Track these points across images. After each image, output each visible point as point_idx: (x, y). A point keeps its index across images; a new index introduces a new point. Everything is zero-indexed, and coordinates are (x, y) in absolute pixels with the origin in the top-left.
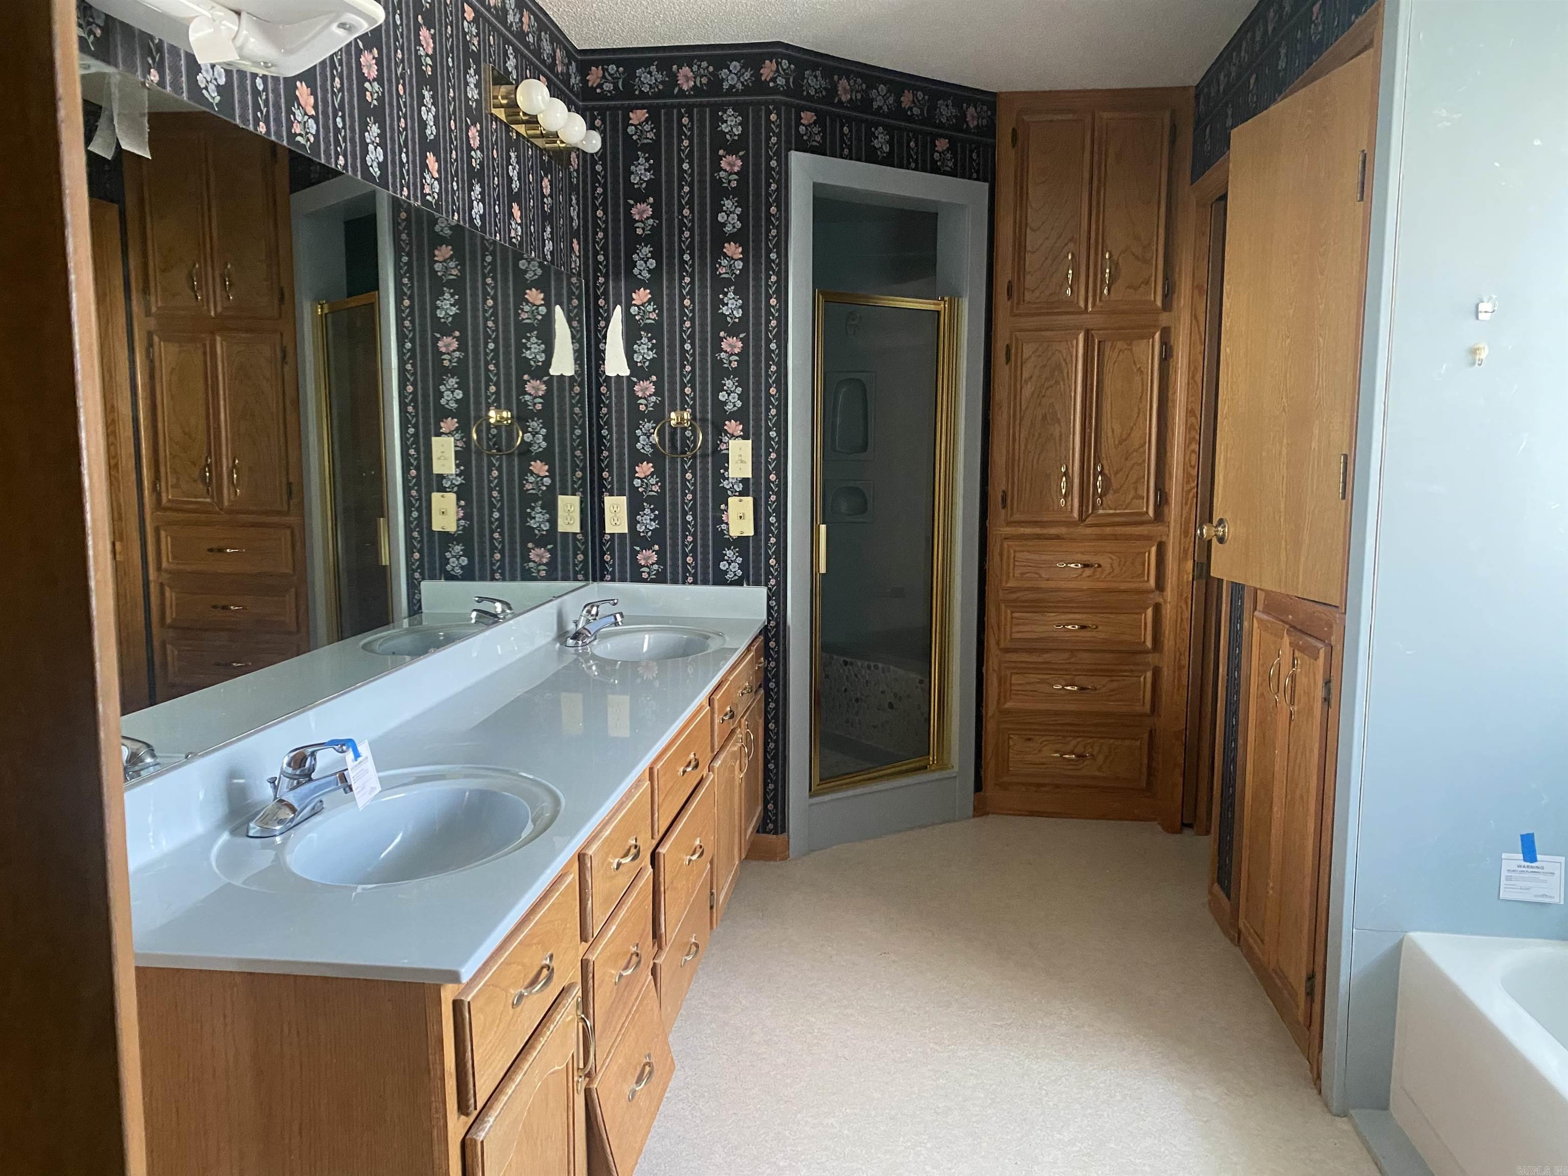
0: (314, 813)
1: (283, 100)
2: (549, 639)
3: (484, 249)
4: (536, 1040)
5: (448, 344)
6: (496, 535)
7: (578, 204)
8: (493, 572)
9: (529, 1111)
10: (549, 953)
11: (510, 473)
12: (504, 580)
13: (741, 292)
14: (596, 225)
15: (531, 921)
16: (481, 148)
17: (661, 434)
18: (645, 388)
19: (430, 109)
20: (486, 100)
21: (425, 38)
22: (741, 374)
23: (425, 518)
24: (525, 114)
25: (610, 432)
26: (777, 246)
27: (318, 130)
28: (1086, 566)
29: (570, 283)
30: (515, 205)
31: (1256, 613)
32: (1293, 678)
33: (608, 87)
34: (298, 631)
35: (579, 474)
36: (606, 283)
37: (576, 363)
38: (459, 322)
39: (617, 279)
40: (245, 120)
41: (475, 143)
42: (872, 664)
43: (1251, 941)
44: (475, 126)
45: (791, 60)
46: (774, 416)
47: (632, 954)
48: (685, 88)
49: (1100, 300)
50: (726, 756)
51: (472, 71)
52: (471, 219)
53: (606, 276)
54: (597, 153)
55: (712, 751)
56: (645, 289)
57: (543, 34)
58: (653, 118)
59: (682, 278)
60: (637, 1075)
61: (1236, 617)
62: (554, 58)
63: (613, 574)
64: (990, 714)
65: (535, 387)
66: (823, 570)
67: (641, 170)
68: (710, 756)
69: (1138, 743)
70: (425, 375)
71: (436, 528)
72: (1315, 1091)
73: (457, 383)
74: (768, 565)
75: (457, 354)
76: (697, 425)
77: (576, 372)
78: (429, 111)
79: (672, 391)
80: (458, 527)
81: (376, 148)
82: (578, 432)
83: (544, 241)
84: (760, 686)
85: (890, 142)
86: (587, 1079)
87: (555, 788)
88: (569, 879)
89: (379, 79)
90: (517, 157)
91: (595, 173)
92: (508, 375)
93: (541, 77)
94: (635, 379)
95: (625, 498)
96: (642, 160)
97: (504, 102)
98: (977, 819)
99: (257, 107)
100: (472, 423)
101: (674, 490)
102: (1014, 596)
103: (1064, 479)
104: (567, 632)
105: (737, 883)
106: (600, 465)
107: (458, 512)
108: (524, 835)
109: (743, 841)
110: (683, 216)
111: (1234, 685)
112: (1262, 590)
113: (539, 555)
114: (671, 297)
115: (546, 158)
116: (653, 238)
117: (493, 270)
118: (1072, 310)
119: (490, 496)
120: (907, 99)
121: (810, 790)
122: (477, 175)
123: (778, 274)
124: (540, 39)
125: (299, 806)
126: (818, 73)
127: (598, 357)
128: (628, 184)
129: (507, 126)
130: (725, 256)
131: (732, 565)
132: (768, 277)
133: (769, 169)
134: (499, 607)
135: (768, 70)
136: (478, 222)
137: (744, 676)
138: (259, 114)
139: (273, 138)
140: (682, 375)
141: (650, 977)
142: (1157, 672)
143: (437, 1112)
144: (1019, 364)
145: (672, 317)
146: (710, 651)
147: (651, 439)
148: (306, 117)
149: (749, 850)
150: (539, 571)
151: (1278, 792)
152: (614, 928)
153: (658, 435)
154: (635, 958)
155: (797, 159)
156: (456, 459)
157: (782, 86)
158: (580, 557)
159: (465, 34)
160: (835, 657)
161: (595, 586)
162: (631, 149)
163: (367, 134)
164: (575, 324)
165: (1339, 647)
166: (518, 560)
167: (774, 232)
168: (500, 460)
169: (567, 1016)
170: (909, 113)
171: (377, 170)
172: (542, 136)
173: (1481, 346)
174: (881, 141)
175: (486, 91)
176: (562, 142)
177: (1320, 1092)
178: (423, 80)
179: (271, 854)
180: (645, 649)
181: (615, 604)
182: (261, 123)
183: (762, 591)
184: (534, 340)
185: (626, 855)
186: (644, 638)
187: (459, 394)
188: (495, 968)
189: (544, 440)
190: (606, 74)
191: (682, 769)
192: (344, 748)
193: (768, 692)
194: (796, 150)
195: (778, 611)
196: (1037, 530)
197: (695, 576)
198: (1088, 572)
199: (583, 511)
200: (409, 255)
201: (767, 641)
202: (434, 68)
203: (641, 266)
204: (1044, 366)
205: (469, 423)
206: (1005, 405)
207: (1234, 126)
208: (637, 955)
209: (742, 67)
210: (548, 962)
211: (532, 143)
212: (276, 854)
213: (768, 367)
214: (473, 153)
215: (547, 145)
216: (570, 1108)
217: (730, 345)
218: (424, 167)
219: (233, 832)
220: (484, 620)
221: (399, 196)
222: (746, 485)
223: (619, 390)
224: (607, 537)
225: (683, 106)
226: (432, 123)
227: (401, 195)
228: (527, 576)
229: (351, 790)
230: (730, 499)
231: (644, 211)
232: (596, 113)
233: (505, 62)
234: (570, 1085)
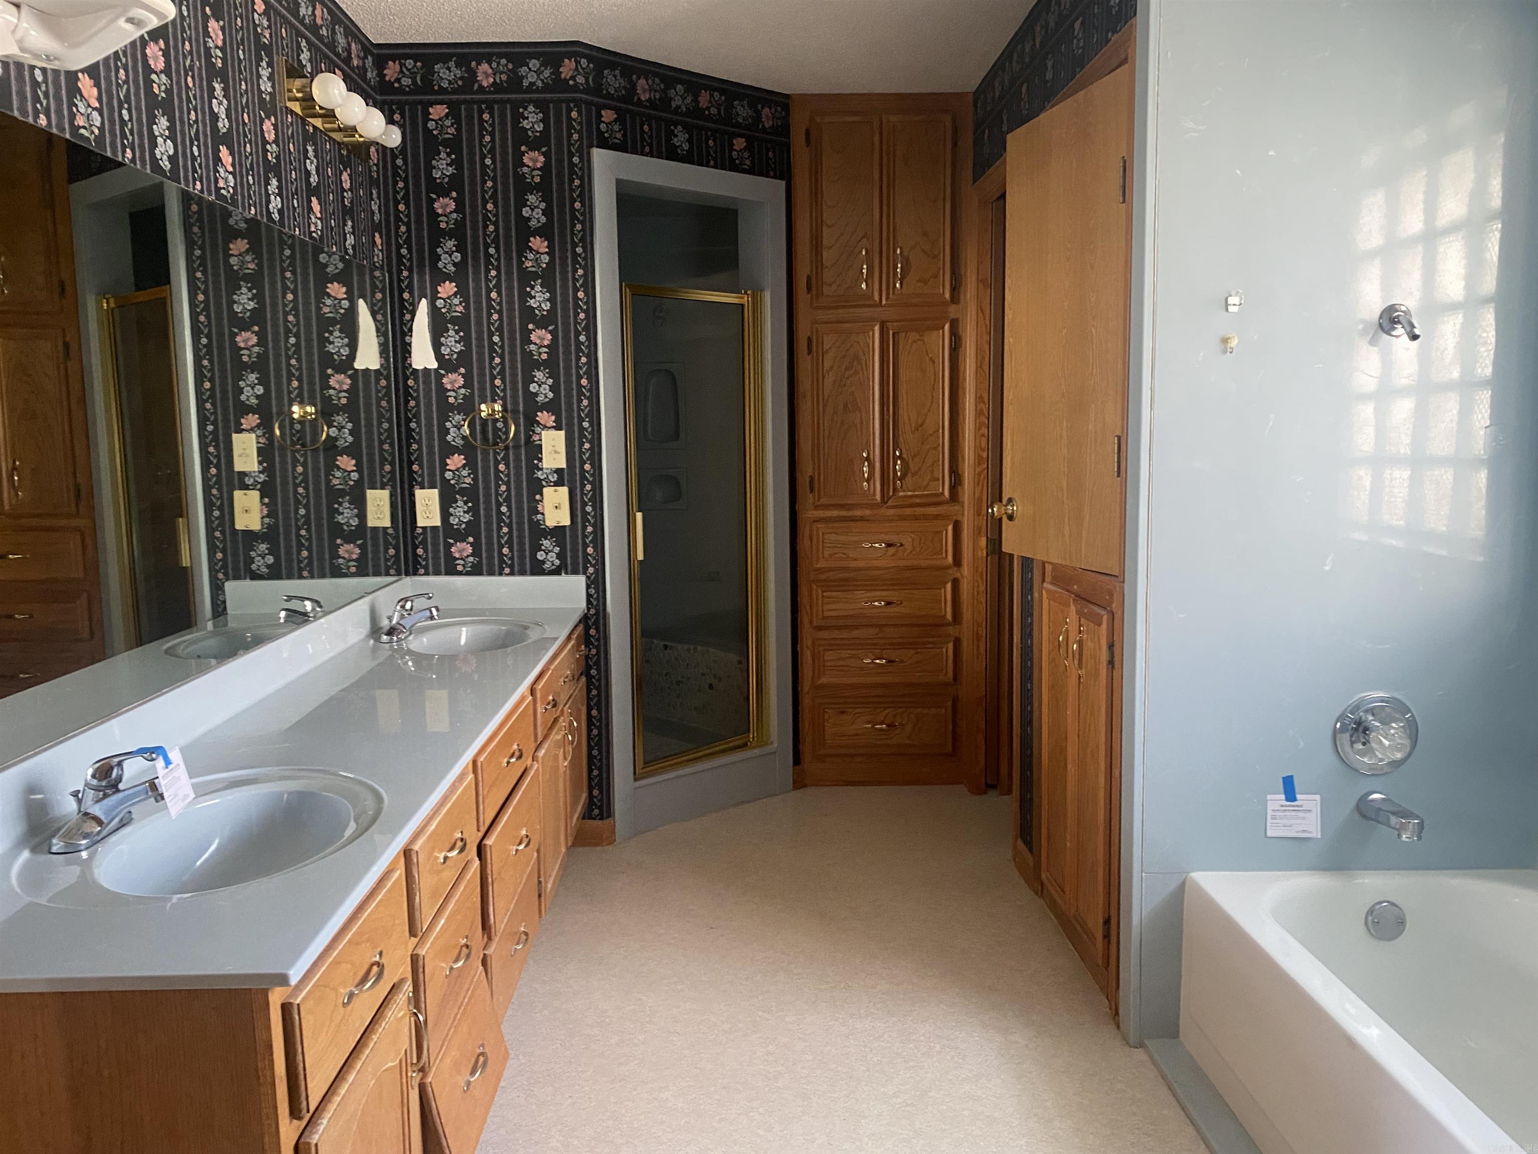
0: (123, 825)
1: (64, 92)
2: (362, 636)
3: (282, 242)
4: (368, 1038)
5: (247, 339)
6: (303, 532)
7: (379, 198)
8: (301, 570)
9: (363, 1110)
10: (379, 950)
11: (316, 469)
12: (312, 577)
13: (548, 286)
14: (398, 219)
15: (359, 919)
16: (276, 141)
17: (471, 426)
18: (454, 381)
19: (221, 101)
20: (280, 93)
21: (214, 30)
22: (551, 366)
23: (227, 518)
24: (321, 108)
25: (419, 426)
26: (582, 240)
27: (103, 123)
28: (889, 545)
29: (372, 277)
30: (314, 199)
31: (1045, 585)
32: (1080, 643)
33: (406, 81)
34: (92, 637)
35: (388, 468)
36: (410, 277)
37: (381, 357)
38: (257, 316)
39: (421, 273)
40: (23, 110)
41: (270, 136)
42: (692, 647)
43: (1053, 892)
44: (269, 119)
45: (590, 59)
46: (586, 407)
47: (462, 947)
48: (485, 84)
49: (893, 294)
50: (550, 745)
51: (264, 64)
52: (269, 213)
53: (410, 270)
54: (396, 148)
55: (536, 740)
56: (450, 282)
57: (337, 27)
58: (454, 112)
59: (488, 271)
60: (471, 1065)
61: (1027, 587)
62: (350, 53)
63: (426, 568)
64: (806, 689)
65: (339, 382)
66: (640, 557)
67: (442, 164)
68: (533, 746)
69: (943, 711)
70: (223, 371)
71: (239, 526)
72: (1114, 1027)
73: (257, 379)
74: (585, 554)
75: (256, 349)
76: (509, 416)
77: (382, 365)
78: (220, 103)
79: (482, 383)
80: (262, 525)
81: (165, 140)
82: (386, 425)
83: (345, 235)
84: (581, 674)
85: (690, 141)
86: (421, 1074)
87: (377, 787)
88: (397, 874)
89: (167, 71)
90: (315, 151)
91: (395, 167)
92: (311, 369)
93: (337, 70)
94: (443, 372)
95: (436, 491)
96: (443, 155)
97: (300, 95)
98: (796, 792)
99: (36, 99)
100: (275, 419)
101: (486, 481)
102: (823, 577)
103: (866, 464)
104: (381, 628)
105: (564, 868)
106: (409, 458)
107: (262, 510)
108: (348, 833)
109: (569, 828)
110: (487, 210)
111: (1027, 653)
112: (1049, 563)
113: (349, 551)
114: (478, 289)
115: (345, 153)
116: (458, 232)
117: (292, 264)
118: (867, 303)
119: (296, 492)
120: (704, 99)
121: (635, 773)
122: (274, 169)
123: (584, 268)
124: (334, 32)
125: (106, 818)
126: (617, 72)
127: (404, 350)
128: (430, 179)
129: (303, 120)
130: (531, 250)
131: (549, 554)
132: (575, 271)
133: (572, 165)
134: (308, 605)
135: (567, 68)
136: (276, 216)
137: (566, 666)
138: (38, 106)
139: (54, 131)
140: (492, 368)
141: (481, 968)
142: (957, 642)
143: (268, 1118)
144: (821, 354)
145: (479, 310)
146: (529, 641)
147: (462, 432)
148: (90, 110)
149: (575, 838)
150: (349, 567)
151: (1072, 751)
152: (442, 922)
153: (469, 426)
154: (465, 950)
155: (600, 157)
156: (258, 456)
157: (582, 84)
158: (392, 552)
159: (255, 26)
160: (655, 641)
161: (408, 580)
162: (432, 145)
163: (155, 127)
164: (379, 317)
165: (1120, 613)
166: (327, 556)
167: (579, 227)
168: (305, 455)
169: (399, 1012)
170: (707, 113)
171: (167, 163)
172: (340, 130)
173: (1231, 336)
174: (681, 139)
175: (279, 84)
176: (361, 136)
177: (1118, 1027)
178: (213, 72)
179: (76, 870)
180: (463, 642)
181: (430, 598)
182: (41, 116)
183: (581, 580)
184: (337, 334)
185: (452, 849)
186: (461, 631)
187: (260, 390)
188: (324, 968)
189: (350, 434)
190: (404, 70)
191: (506, 760)
192: (154, 756)
193: (589, 677)
194: (598, 147)
195: (597, 599)
196: (843, 513)
197: (511, 567)
198: (892, 550)
199: (393, 505)
200: (202, 248)
201: (587, 629)
202: (224, 60)
203: (445, 259)
204: (844, 356)
205: (272, 418)
206: (809, 394)
207: (1010, 130)
208: (467, 946)
209: (541, 65)
210: (377, 958)
211: (329, 137)
212: (83, 872)
213: (578, 359)
214: (268, 147)
215: (345, 139)
216: (405, 1104)
217: (539, 337)
218: (218, 160)
219: (34, 850)
220: (293, 619)
221: (191, 190)
222: (560, 478)
223: (427, 383)
224: (419, 531)
225: (484, 102)
226: (224, 116)
227: (194, 189)
228: (337, 573)
229: (163, 798)
230: (545, 490)
231: (447, 205)
232: (394, 107)
233: (299, 55)
234: (404, 1080)
